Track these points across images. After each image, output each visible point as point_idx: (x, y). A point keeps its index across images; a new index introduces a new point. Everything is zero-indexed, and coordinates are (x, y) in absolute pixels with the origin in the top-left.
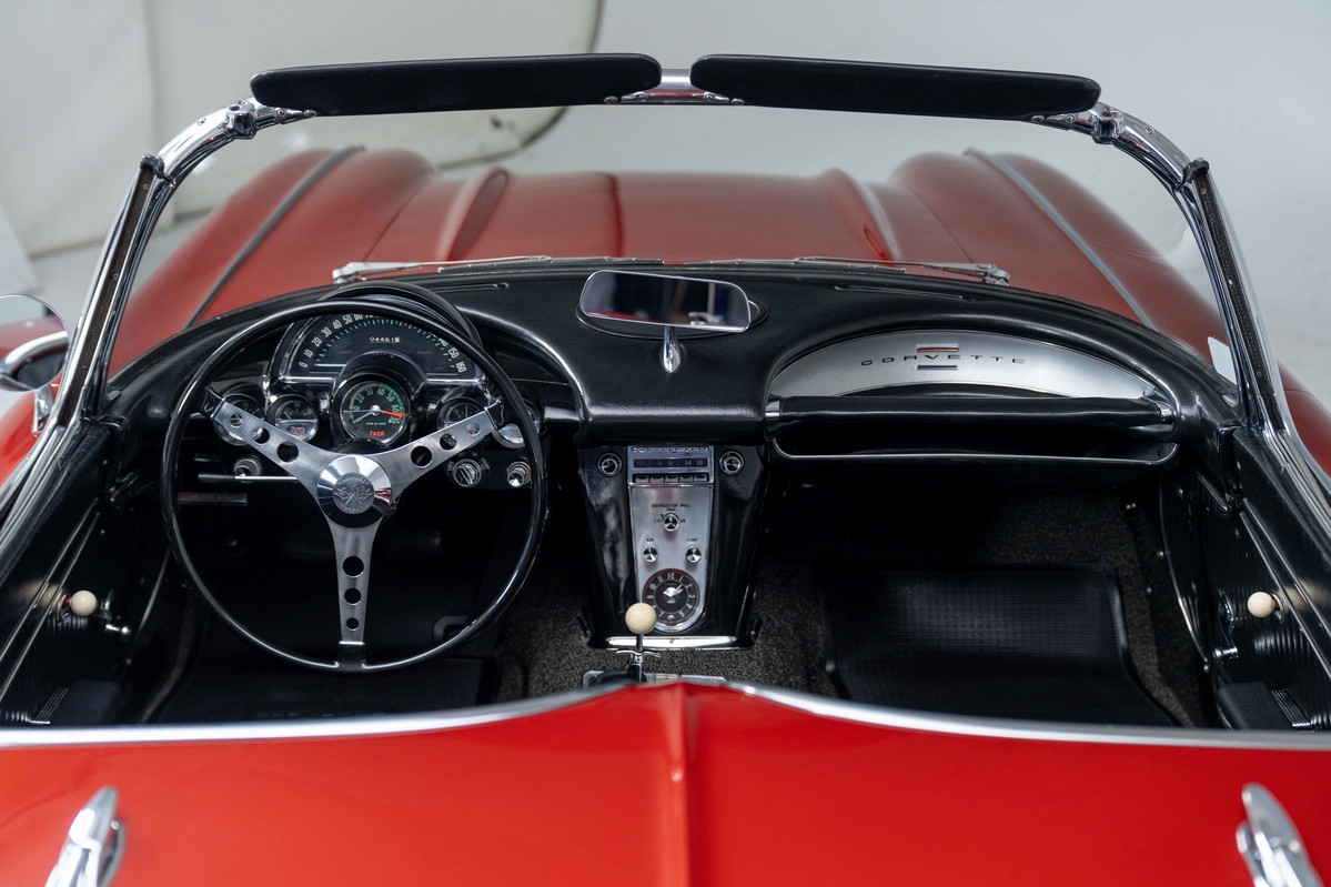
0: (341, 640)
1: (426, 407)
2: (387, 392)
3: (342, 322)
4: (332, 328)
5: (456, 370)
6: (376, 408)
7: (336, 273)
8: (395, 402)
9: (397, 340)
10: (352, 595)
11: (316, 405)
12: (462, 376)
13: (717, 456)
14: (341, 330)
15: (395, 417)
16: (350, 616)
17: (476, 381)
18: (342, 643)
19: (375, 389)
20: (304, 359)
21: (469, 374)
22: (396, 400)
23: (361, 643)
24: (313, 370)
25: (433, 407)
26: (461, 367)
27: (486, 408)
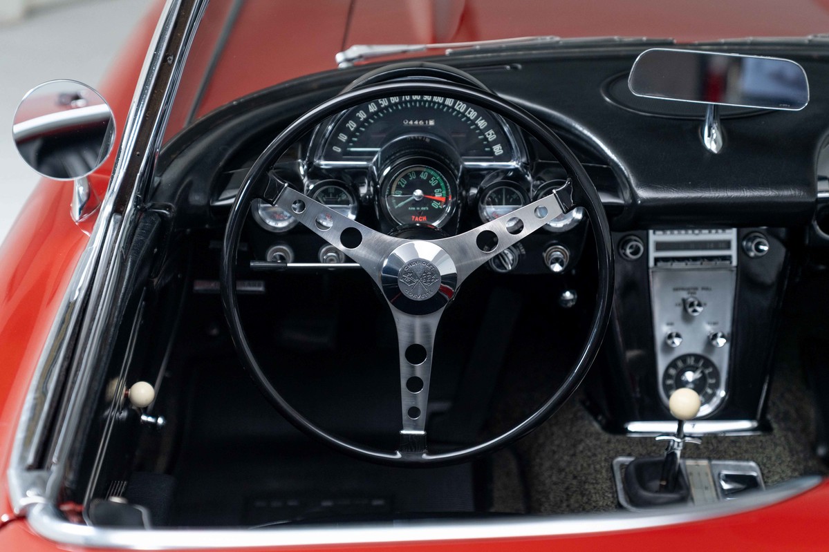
0: (402, 429)
1: (468, 191)
2: (430, 177)
3: (378, 105)
4: (367, 111)
5: (492, 153)
6: (418, 192)
7: (340, 57)
8: (438, 186)
9: (432, 123)
10: (415, 384)
11: (354, 191)
12: (499, 159)
13: (740, 239)
14: (376, 113)
15: (438, 201)
16: (413, 404)
17: (513, 164)
18: (403, 432)
19: (418, 173)
20: (339, 143)
21: (507, 156)
22: (439, 184)
23: (422, 433)
24: (347, 155)
25: (474, 191)
26: (498, 150)
27: (554, 191)
